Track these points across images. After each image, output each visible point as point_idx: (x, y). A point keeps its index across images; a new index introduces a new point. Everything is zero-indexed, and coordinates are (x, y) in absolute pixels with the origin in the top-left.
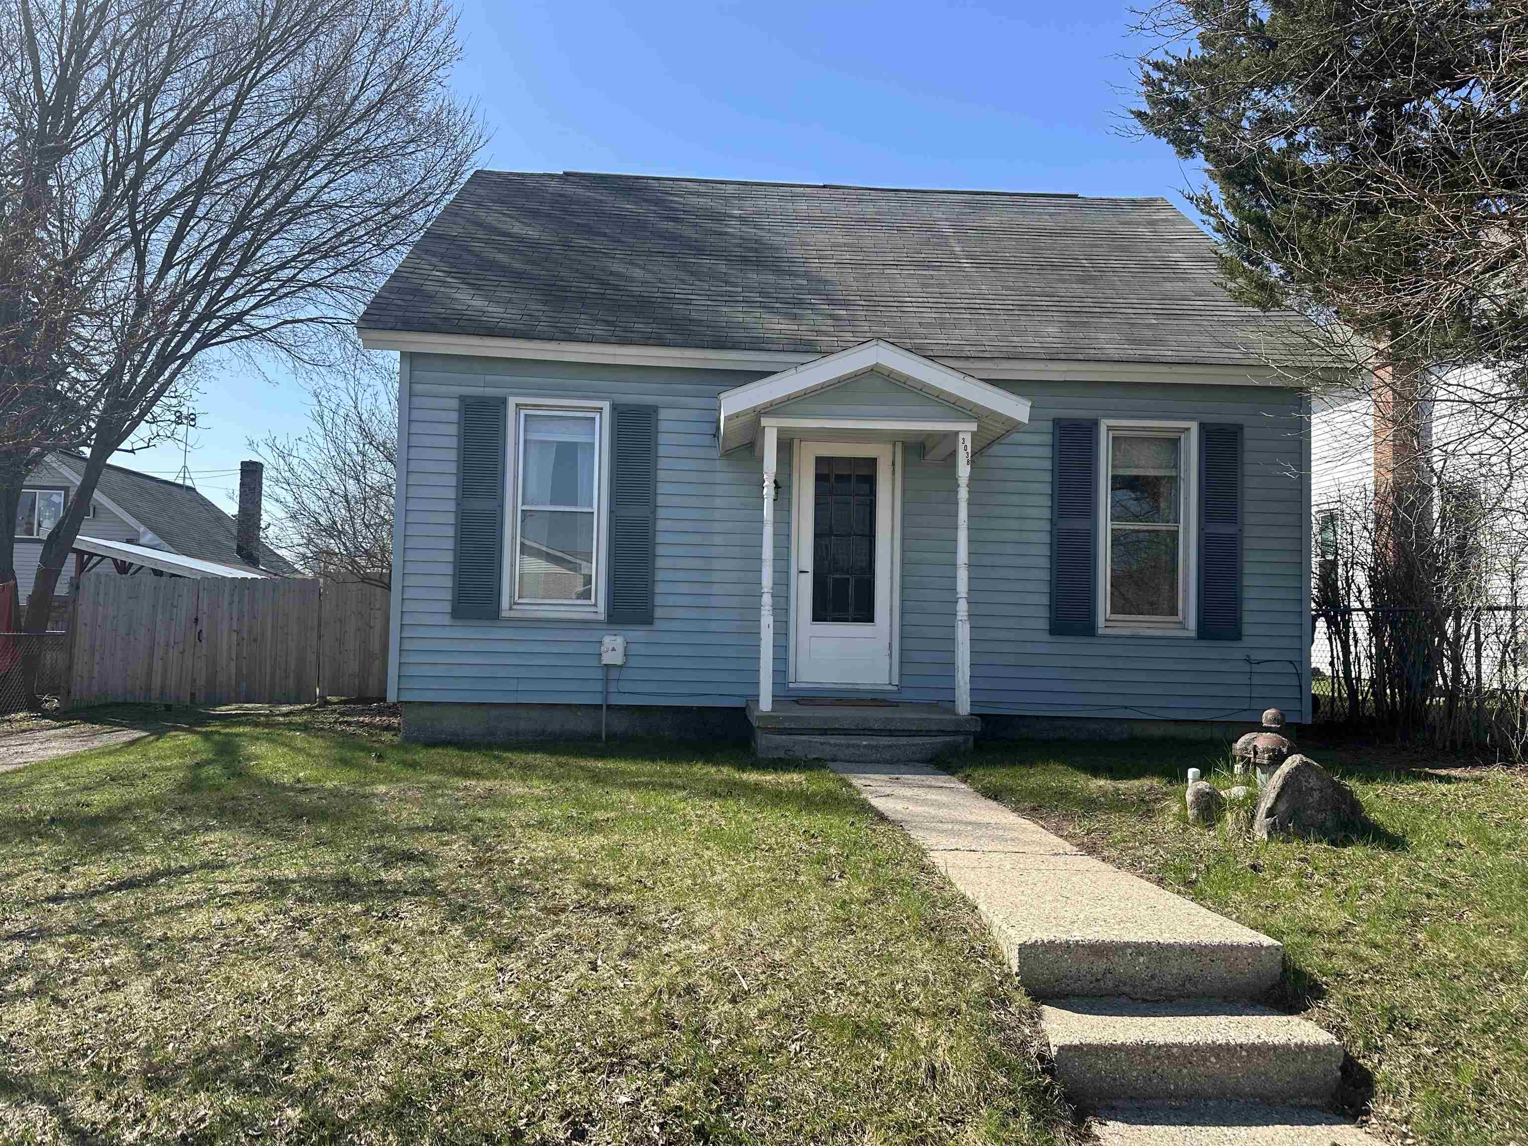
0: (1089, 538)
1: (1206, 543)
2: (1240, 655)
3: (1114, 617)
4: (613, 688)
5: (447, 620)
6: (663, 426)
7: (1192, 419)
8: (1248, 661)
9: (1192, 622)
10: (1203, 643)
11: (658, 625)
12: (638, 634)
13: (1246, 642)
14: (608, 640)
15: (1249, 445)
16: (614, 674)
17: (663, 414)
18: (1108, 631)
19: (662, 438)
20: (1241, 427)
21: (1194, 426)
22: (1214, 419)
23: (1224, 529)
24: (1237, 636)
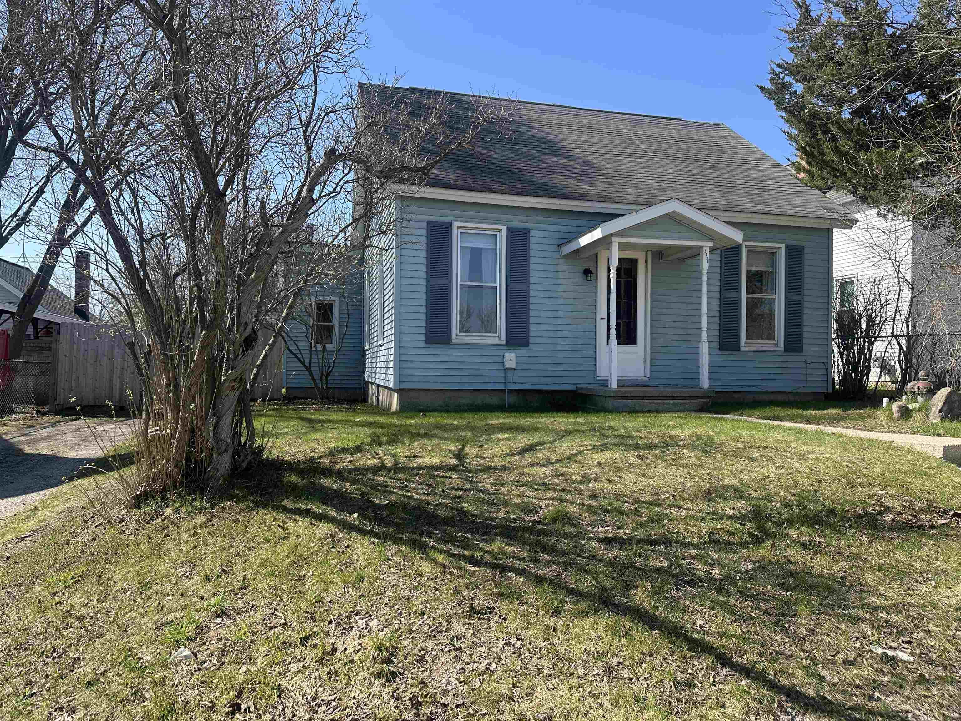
0: (737, 302)
1: (789, 303)
2: (802, 359)
3: (749, 341)
4: (510, 380)
5: (423, 344)
6: (533, 240)
7: (781, 243)
8: (805, 362)
9: (782, 345)
10: (785, 354)
11: (531, 347)
12: (522, 351)
13: (804, 354)
14: (507, 355)
15: (806, 256)
16: (510, 373)
17: (533, 233)
18: (747, 348)
19: (533, 246)
20: (803, 248)
21: (783, 246)
22: (791, 243)
23: (796, 298)
24: (801, 350)
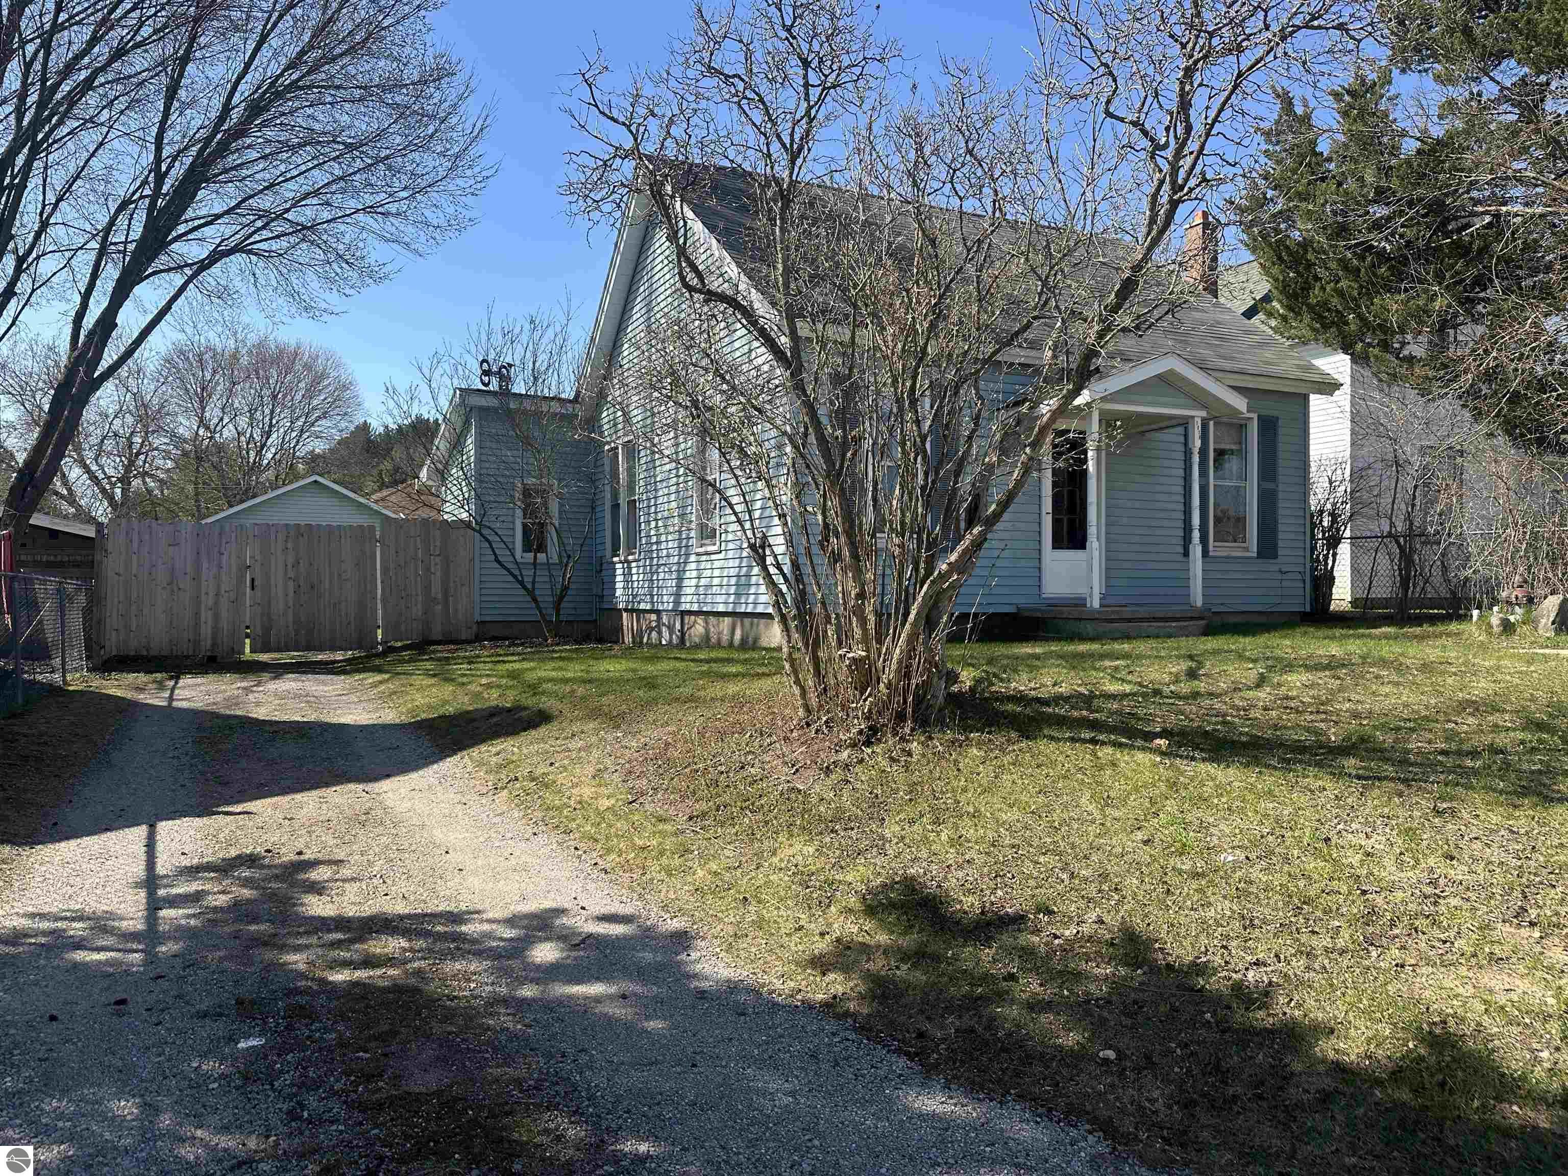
2: (1276, 568)
3: (1217, 544)
7: (1255, 412)
8: (1281, 571)
9: (1255, 549)
10: (1260, 561)
13: (1280, 560)
15: (1281, 431)
18: (1216, 554)
20: (1277, 418)
21: (1256, 417)
22: (1264, 412)
23: (1271, 486)
24: (1276, 557)
